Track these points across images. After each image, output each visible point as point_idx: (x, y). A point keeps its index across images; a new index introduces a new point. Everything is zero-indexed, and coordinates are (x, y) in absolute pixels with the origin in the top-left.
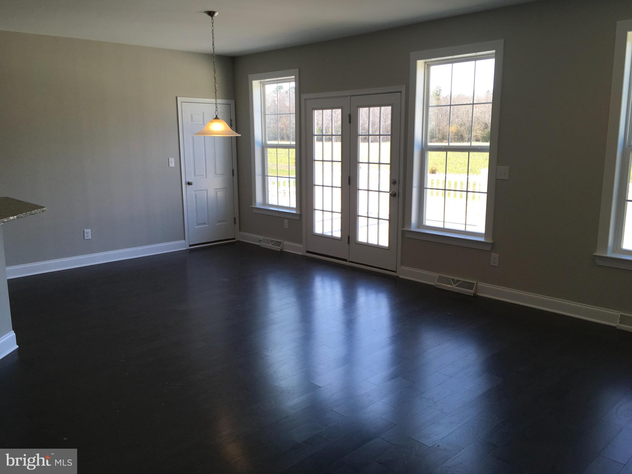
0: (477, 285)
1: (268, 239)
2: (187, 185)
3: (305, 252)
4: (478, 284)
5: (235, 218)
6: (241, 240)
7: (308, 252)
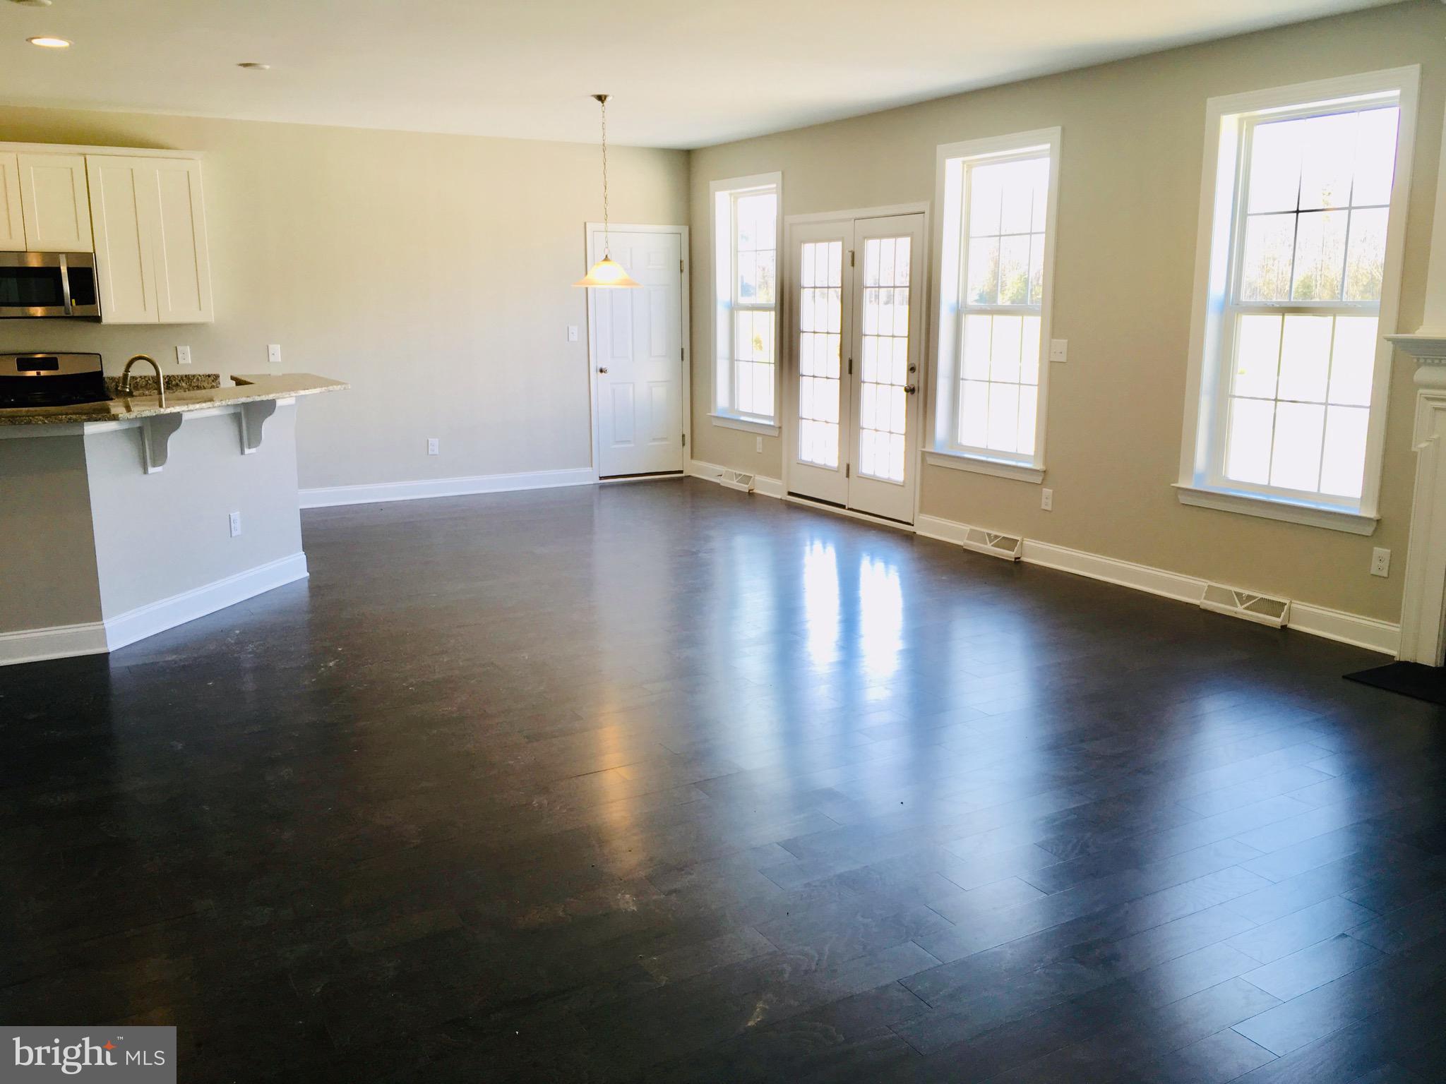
0: (1022, 544)
1: (732, 472)
2: (599, 373)
3: (786, 493)
4: (1024, 542)
5: (683, 436)
6: (693, 475)
7: (790, 494)
